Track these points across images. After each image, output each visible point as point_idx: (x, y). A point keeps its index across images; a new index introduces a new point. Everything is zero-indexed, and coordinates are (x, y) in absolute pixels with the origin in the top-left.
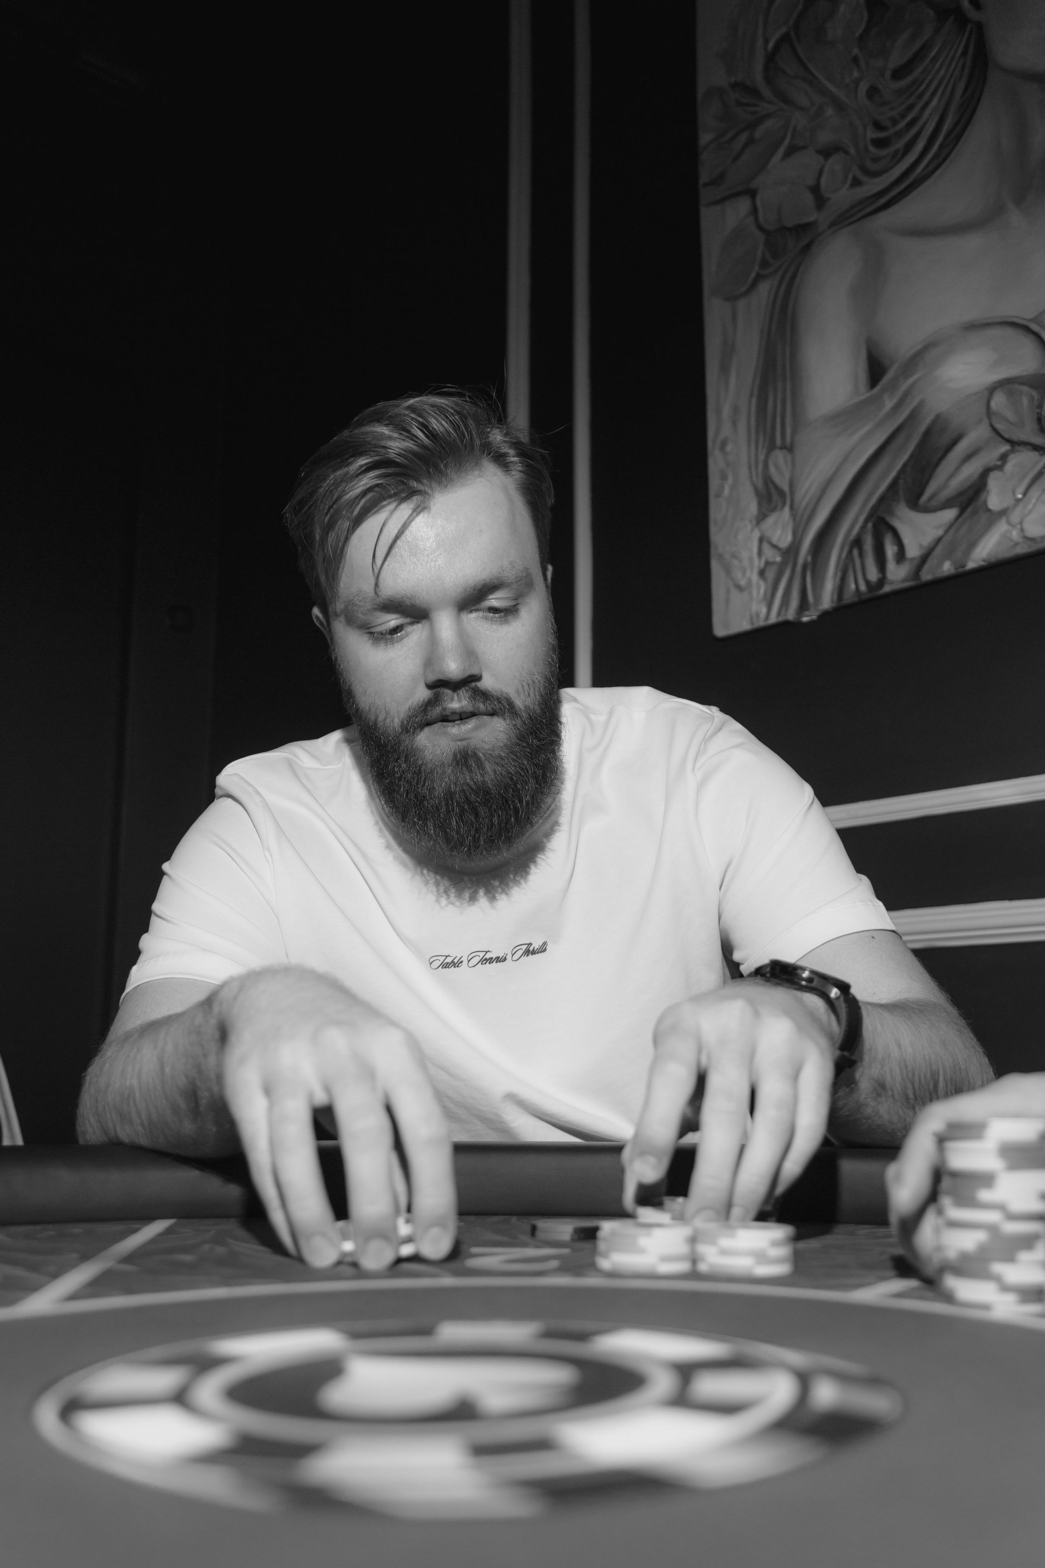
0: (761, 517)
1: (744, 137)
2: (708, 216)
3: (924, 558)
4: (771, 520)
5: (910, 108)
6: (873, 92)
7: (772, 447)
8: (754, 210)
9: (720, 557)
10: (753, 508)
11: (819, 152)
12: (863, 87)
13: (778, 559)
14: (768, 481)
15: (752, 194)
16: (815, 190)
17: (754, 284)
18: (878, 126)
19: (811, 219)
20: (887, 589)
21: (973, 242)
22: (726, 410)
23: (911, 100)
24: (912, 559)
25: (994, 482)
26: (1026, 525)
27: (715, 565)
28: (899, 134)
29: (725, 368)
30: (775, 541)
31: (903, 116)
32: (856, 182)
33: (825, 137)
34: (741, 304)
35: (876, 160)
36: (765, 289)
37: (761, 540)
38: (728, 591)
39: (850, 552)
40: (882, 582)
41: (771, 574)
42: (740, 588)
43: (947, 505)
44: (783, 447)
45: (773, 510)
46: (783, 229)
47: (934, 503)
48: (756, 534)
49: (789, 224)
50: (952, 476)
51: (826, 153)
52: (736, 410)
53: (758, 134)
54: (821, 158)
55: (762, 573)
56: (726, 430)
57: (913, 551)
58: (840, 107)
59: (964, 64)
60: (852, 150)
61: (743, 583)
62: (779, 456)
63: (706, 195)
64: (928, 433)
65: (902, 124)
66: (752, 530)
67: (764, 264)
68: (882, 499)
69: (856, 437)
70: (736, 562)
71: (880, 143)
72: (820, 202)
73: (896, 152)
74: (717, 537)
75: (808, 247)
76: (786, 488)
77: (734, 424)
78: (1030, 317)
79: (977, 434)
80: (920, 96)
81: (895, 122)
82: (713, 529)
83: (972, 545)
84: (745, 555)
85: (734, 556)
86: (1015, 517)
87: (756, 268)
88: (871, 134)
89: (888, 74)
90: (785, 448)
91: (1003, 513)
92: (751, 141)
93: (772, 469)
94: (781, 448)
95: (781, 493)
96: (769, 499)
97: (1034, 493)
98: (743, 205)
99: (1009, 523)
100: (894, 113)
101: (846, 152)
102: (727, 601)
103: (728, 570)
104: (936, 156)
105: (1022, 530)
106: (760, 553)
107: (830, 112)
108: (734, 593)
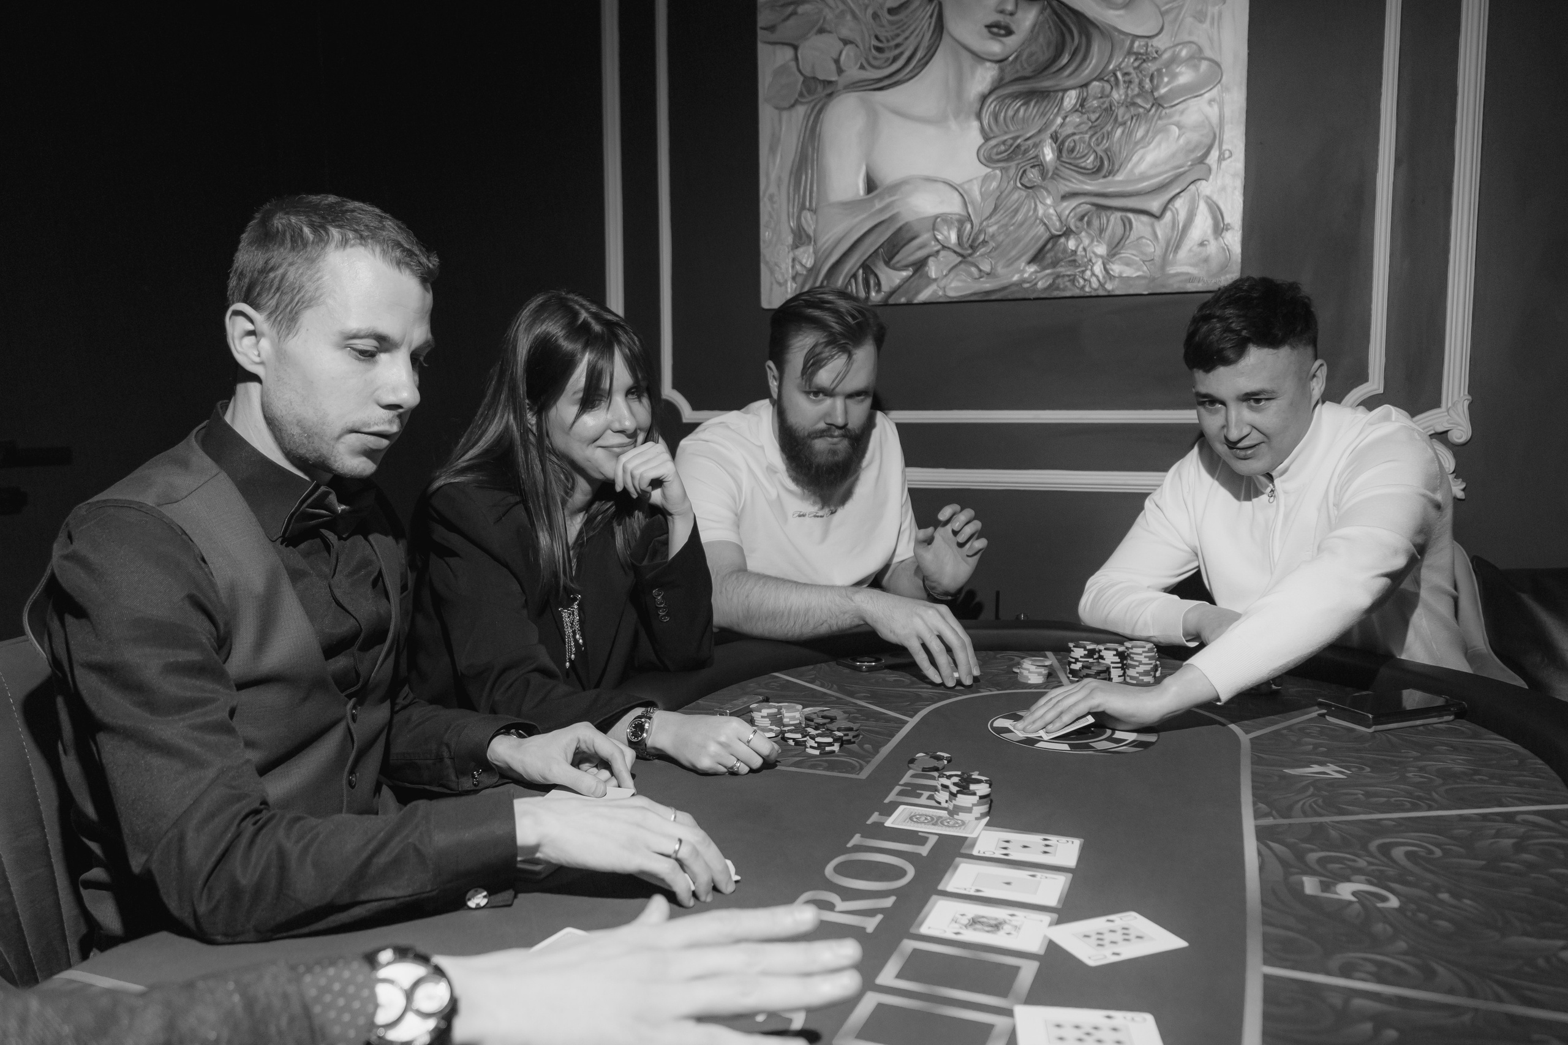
0: (795, 246)
1: (790, 9)
2: (763, 50)
3: (892, 293)
4: (801, 250)
5: (898, 35)
6: (875, 16)
7: (803, 207)
8: (796, 59)
9: (767, 263)
10: (790, 239)
11: (841, 40)
12: (870, 11)
13: (805, 273)
14: (799, 226)
15: (795, 48)
16: (837, 61)
17: (793, 106)
18: (877, 38)
19: (833, 79)
20: (870, 304)
21: (931, 131)
22: (773, 176)
23: (898, 31)
24: (885, 292)
25: (931, 262)
26: (946, 290)
27: (763, 267)
28: (890, 48)
29: (773, 150)
30: (804, 261)
31: (893, 39)
32: (862, 67)
33: (845, 32)
34: (785, 115)
35: (875, 58)
36: (801, 110)
37: (794, 260)
38: (772, 284)
39: (850, 280)
40: (867, 298)
41: (800, 280)
42: (780, 284)
43: (905, 267)
44: (810, 210)
45: (803, 244)
46: (815, 78)
47: (898, 265)
48: (791, 255)
49: (821, 77)
50: (909, 255)
51: (846, 42)
52: (780, 179)
53: (801, 9)
54: (841, 44)
55: (794, 278)
56: (773, 189)
57: (886, 287)
58: (854, 16)
59: (930, 24)
60: (862, 48)
61: (782, 281)
62: (807, 215)
63: (761, 34)
64: (900, 229)
65: (893, 43)
66: (789, 252)
67: (801, 95)
68: (870, 256)
69: (857, 219)
70: (777, 268)
71: (879, 50)
72: (840, 71)
73: (888, 59)
74: (765, 250)
75: (830, 95)
76: (812, 234)
77: (779, 186)
78: (958, 183)
79: (925, 237)
80: (903, 31)
81: (888, 41)
82: (762, 245)
83: (918, 293)
84: (783, 266)
85: (776, 264)
86: (943, 283)
87: (797, 96)
88: (875, 42)
89: (885, 10)
90: (812, 211)
91: (935, 280)
92: (794, 13)
93: (803, 219)
94: (809, 210)
95: (808, 236)
96: (800, 238)
97: (952, 275)
98: (789, 53)
99: (938, 286)
100: (886, 34)
101: (857, 46)
102: (771, 289)
103: (772, 272)
104: (911, 71)
105: (945, 291)
106: (793, 267)
107: (849, 17)
108: (775, 286)
